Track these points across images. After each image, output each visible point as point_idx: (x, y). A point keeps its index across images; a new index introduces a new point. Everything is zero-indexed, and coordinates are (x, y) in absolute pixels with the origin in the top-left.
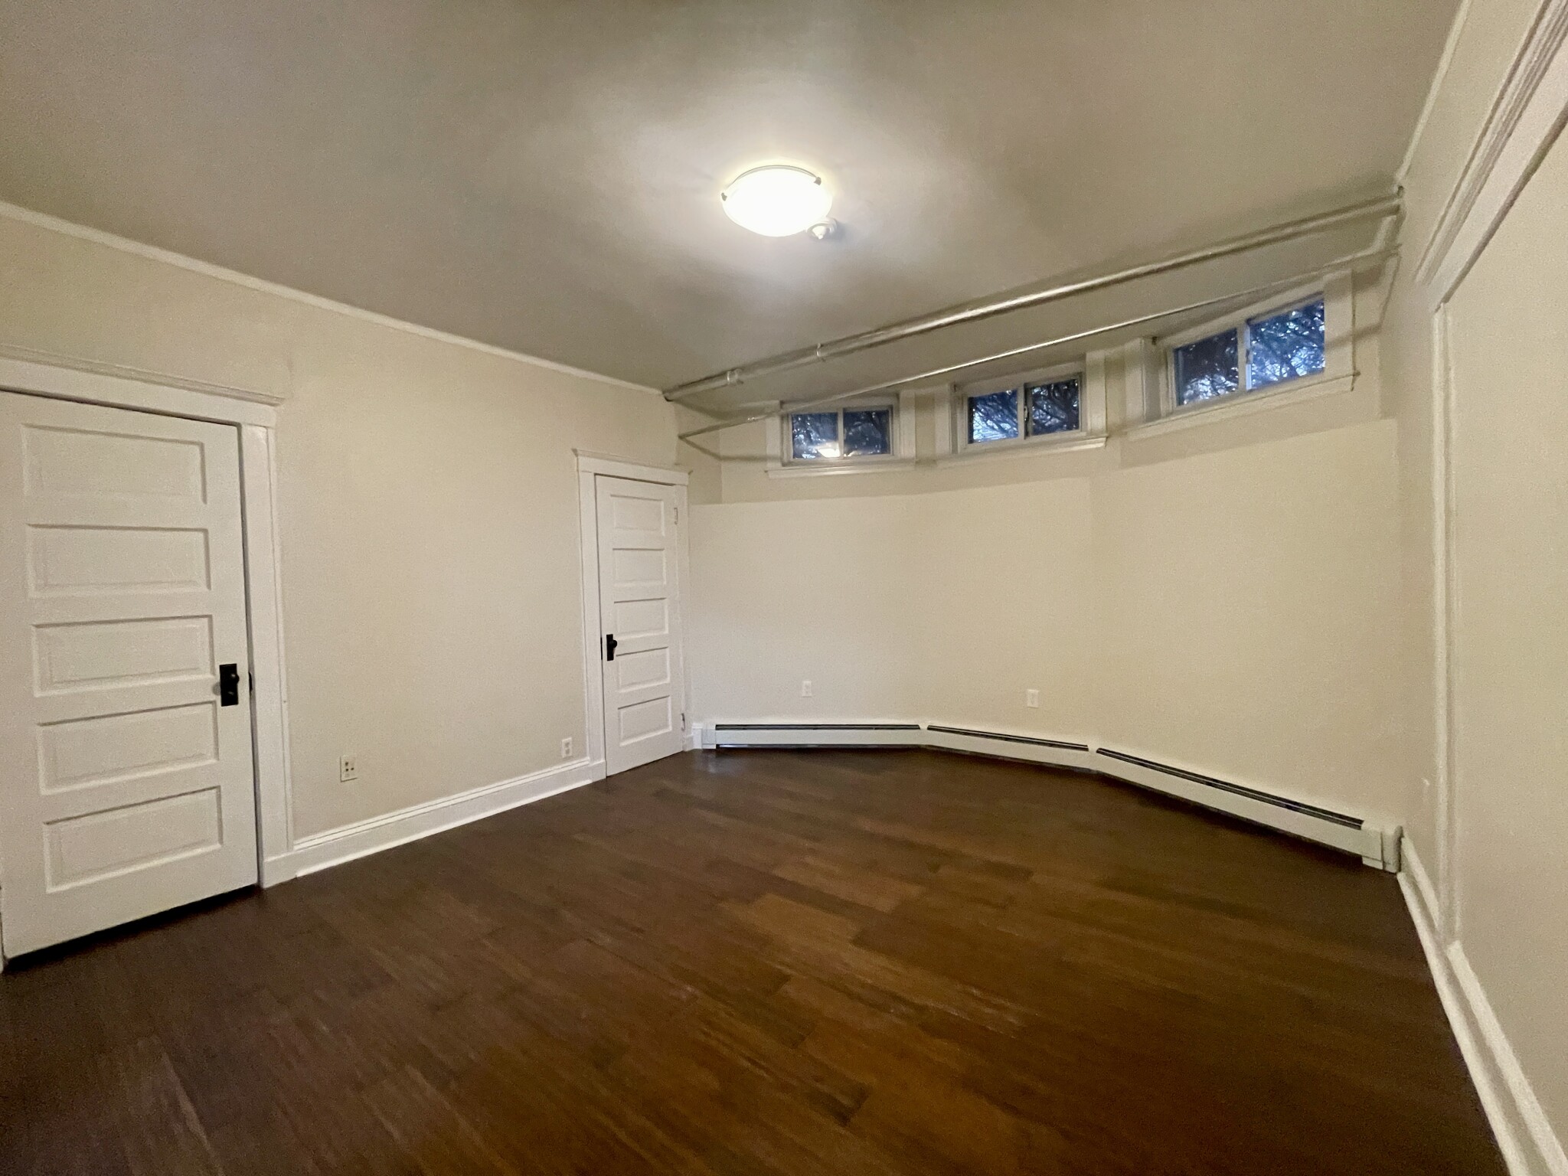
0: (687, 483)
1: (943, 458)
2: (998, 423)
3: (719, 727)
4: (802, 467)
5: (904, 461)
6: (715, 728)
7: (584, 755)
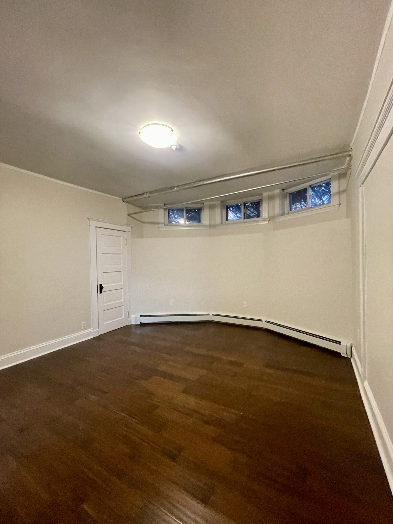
0: (131, 231)
1: (218, 225)
2: (236, 214)
3: (141, 316)
4: (171, 226)
5: (206, 226)
6: (139, 316)
7: (91, 328)
